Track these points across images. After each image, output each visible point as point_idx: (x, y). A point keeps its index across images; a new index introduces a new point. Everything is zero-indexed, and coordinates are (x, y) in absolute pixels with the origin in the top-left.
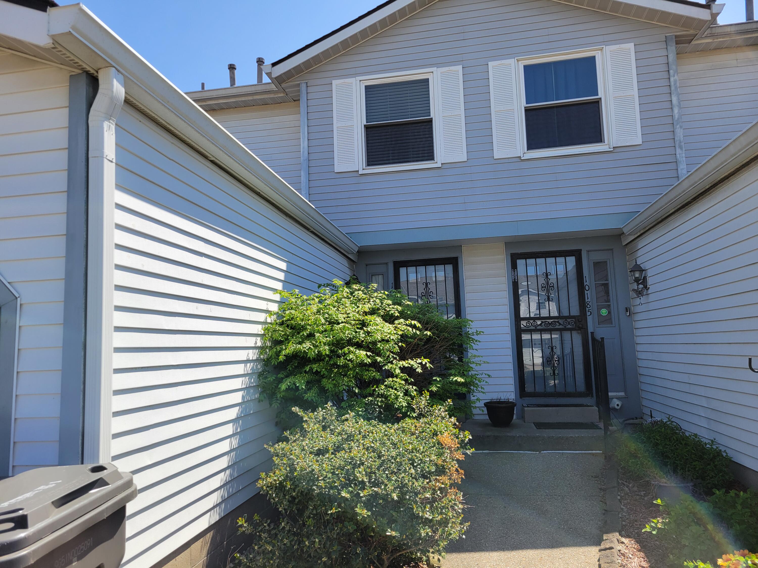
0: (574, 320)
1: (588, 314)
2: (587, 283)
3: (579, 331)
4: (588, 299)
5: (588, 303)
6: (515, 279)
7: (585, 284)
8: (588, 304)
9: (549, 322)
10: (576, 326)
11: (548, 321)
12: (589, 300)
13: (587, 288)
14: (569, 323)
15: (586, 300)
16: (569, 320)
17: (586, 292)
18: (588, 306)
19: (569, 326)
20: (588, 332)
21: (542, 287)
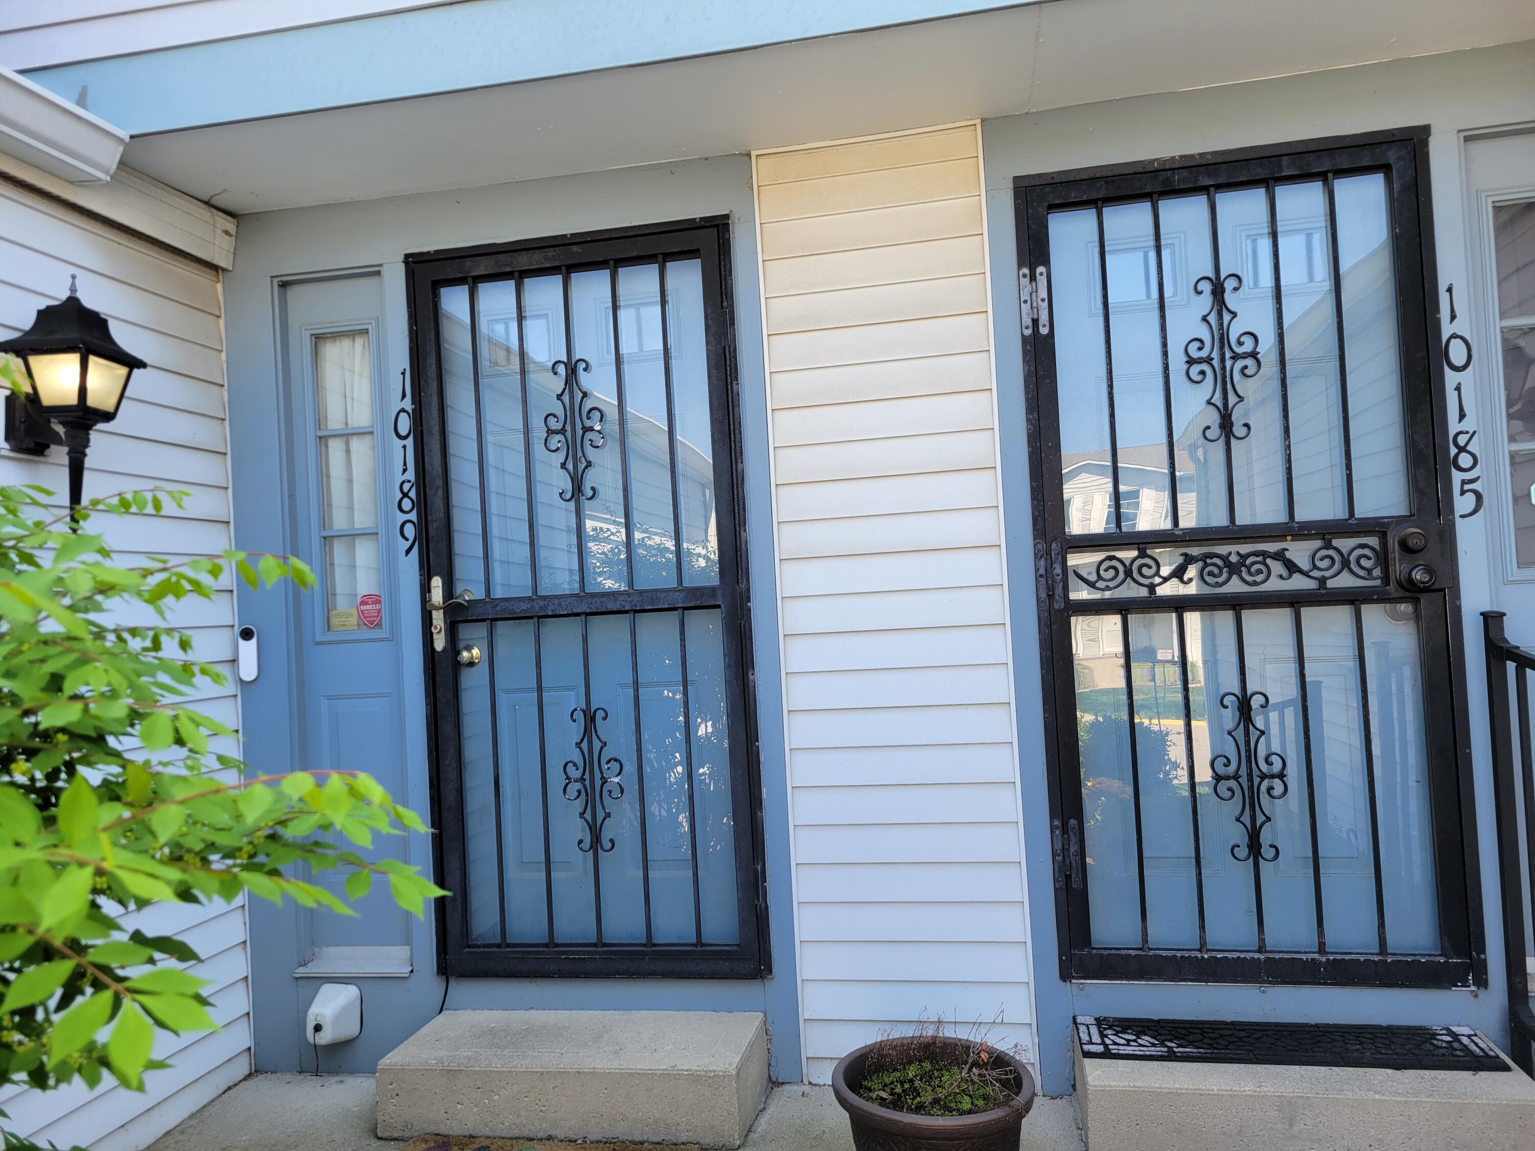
0: (1373, 541)
1: (1463, 504)
2: (1461, 326)
3: (1405, 608)
4: (1462, 416)
5: (1462, 440)
6: (1035, 322)
7: (1447, 330)
8: (1462, 449)
9: (1225, 558)
10: (1386, 579)
11: (1222, 550)
12: (1469, 424)
13: (1457, 353)
14: (1346, 564)
15: (1454, 426)
16: (1344, 544)
17: (1451, 378)
18: (1465, 460)
19: (1345, 581)
20: (1458, 610)
21: (1191, 362)
